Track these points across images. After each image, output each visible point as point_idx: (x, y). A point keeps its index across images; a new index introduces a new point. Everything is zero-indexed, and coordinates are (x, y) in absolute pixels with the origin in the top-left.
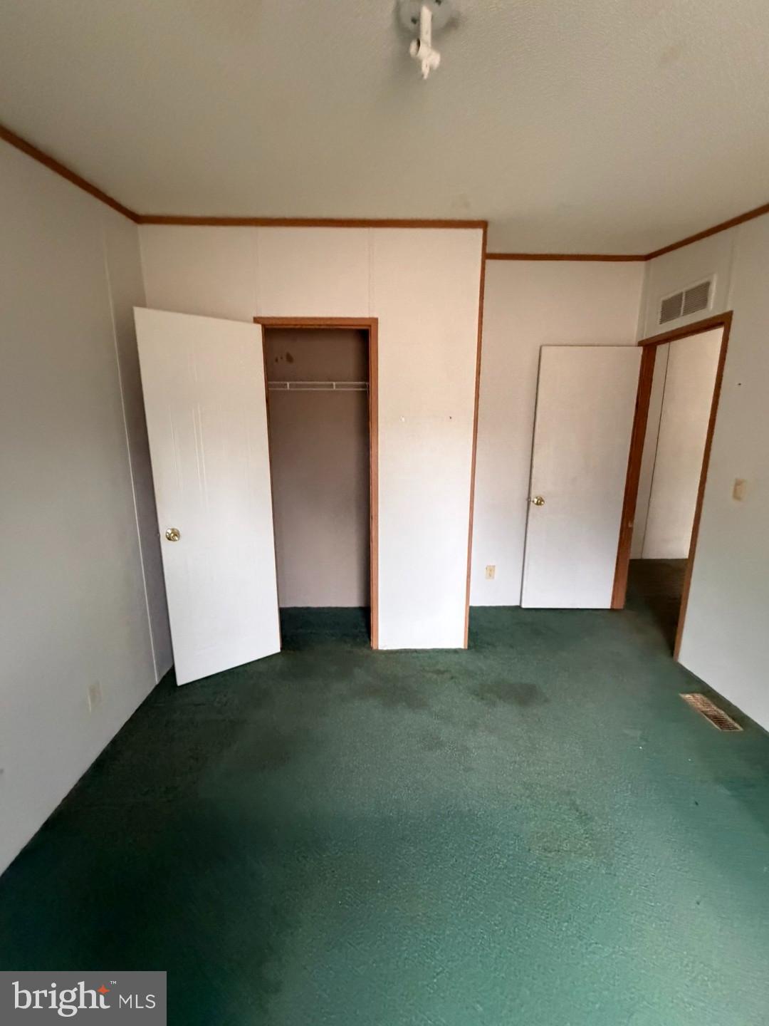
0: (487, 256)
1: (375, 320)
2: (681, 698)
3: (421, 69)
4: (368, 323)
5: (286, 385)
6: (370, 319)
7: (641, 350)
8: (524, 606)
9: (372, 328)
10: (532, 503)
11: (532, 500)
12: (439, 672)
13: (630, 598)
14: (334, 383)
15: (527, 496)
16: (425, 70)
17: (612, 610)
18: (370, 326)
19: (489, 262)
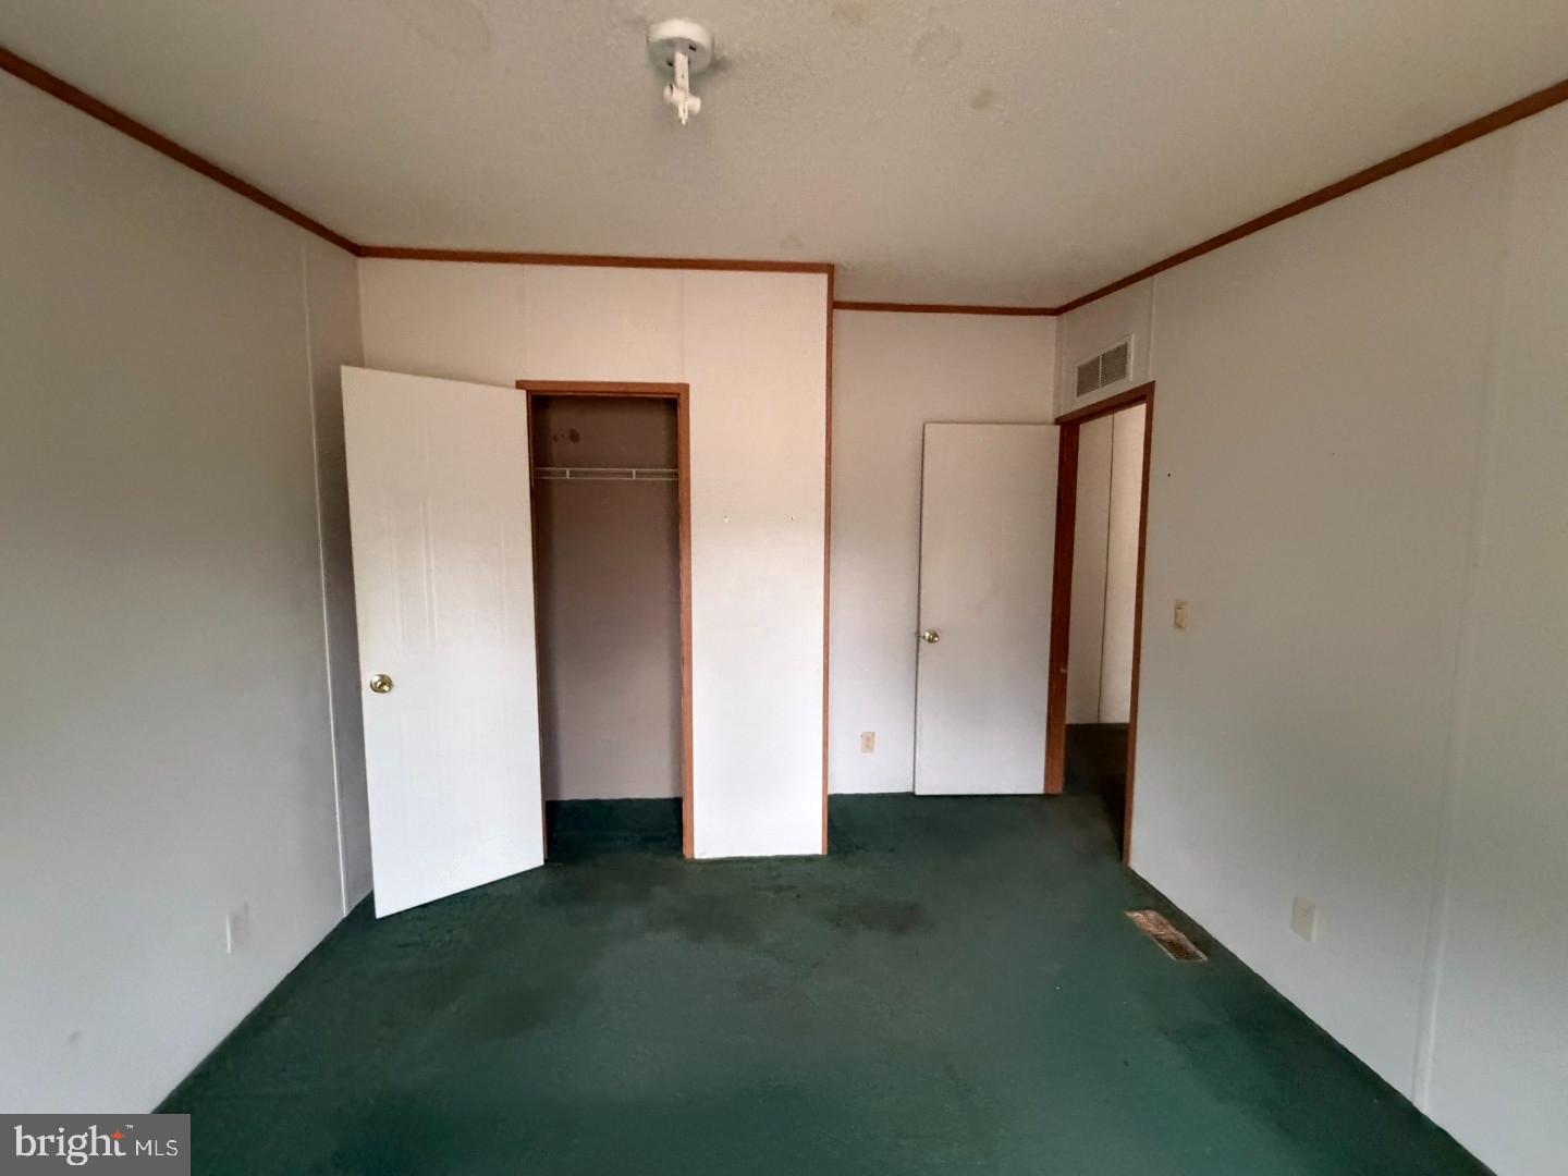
0: (835, 305)
1: (686, 387)
2: (1126, 917)
3: (677, 114)
4: (674, 390)
5: (565, 472)
6: (679, 385)
7: (1058, 428)
8: (918, 793)
9: (682, 397)
10: (922, 639)
11: (922, 635)
12: (779, 889)
13: (1070, 777)
14: (634, 471)
15: (914, 630)
16: (684, 116)
17: (1045, 797)
18: (679, 394)
19: (838, 313)
